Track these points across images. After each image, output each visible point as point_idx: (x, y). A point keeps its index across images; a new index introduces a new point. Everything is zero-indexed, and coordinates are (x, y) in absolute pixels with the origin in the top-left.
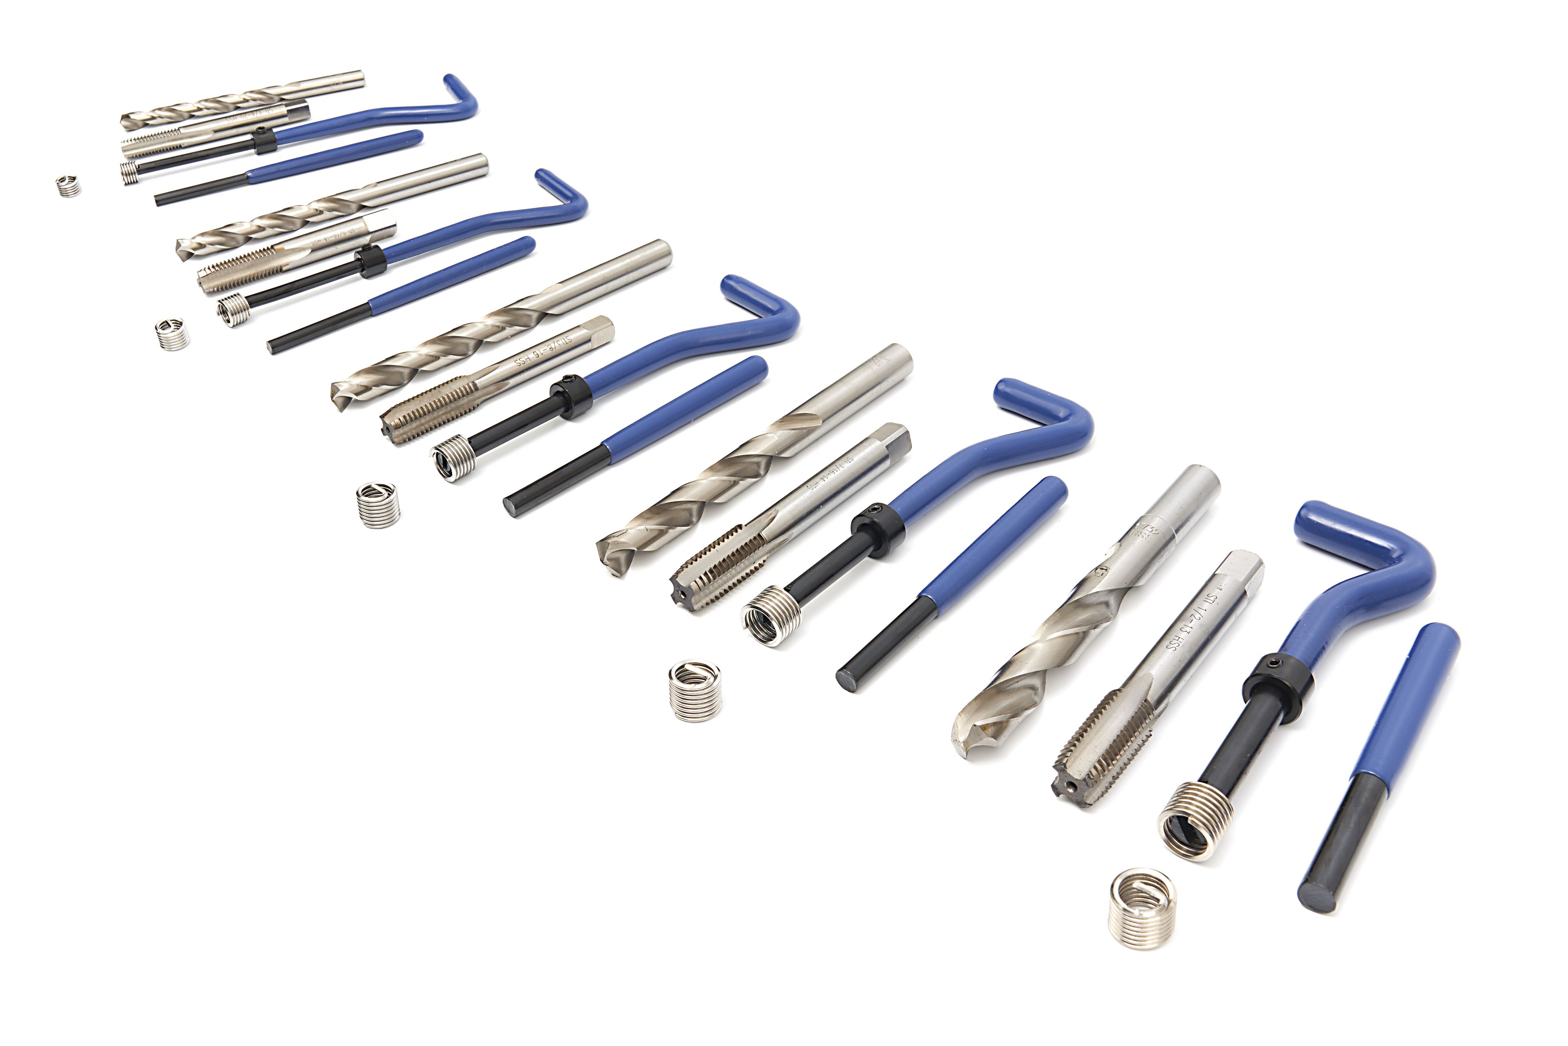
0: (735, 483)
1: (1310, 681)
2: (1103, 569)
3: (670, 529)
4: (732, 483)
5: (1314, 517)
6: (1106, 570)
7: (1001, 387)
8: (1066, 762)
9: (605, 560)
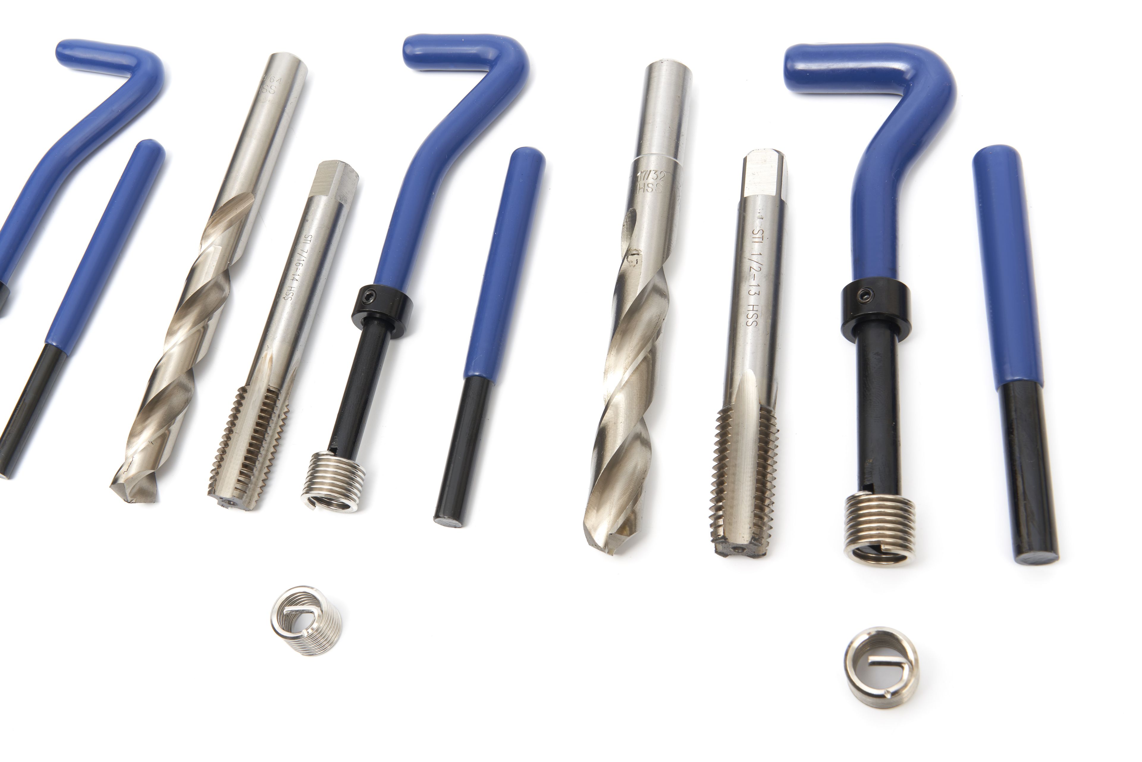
0: (205, 328)
1: (902, 291)
2: (634, 254)
3: (170, 426)
4: (202, 330)
5: (801, 66)
6: (638, 254)
7: (409, 51)
8: (724, 533)
9: (129, 499)
